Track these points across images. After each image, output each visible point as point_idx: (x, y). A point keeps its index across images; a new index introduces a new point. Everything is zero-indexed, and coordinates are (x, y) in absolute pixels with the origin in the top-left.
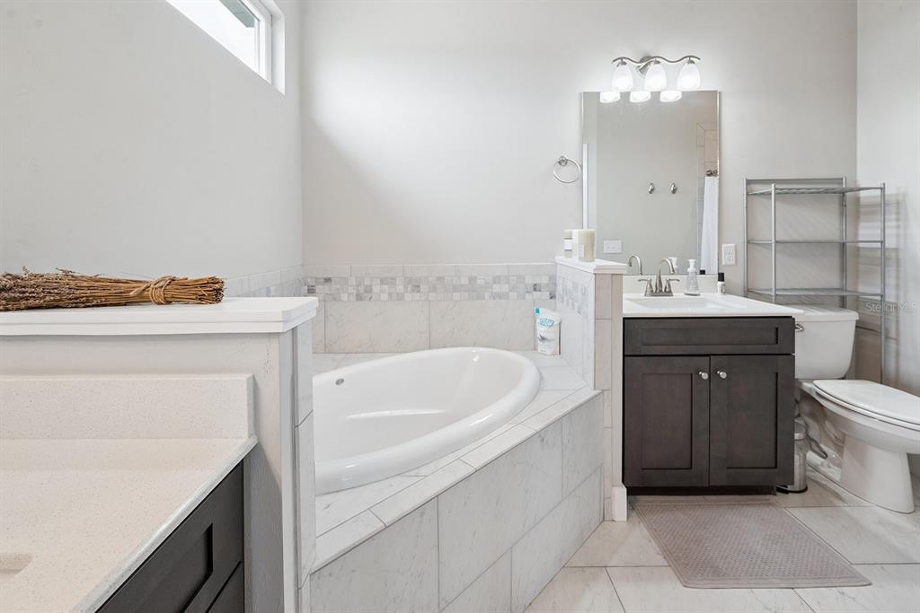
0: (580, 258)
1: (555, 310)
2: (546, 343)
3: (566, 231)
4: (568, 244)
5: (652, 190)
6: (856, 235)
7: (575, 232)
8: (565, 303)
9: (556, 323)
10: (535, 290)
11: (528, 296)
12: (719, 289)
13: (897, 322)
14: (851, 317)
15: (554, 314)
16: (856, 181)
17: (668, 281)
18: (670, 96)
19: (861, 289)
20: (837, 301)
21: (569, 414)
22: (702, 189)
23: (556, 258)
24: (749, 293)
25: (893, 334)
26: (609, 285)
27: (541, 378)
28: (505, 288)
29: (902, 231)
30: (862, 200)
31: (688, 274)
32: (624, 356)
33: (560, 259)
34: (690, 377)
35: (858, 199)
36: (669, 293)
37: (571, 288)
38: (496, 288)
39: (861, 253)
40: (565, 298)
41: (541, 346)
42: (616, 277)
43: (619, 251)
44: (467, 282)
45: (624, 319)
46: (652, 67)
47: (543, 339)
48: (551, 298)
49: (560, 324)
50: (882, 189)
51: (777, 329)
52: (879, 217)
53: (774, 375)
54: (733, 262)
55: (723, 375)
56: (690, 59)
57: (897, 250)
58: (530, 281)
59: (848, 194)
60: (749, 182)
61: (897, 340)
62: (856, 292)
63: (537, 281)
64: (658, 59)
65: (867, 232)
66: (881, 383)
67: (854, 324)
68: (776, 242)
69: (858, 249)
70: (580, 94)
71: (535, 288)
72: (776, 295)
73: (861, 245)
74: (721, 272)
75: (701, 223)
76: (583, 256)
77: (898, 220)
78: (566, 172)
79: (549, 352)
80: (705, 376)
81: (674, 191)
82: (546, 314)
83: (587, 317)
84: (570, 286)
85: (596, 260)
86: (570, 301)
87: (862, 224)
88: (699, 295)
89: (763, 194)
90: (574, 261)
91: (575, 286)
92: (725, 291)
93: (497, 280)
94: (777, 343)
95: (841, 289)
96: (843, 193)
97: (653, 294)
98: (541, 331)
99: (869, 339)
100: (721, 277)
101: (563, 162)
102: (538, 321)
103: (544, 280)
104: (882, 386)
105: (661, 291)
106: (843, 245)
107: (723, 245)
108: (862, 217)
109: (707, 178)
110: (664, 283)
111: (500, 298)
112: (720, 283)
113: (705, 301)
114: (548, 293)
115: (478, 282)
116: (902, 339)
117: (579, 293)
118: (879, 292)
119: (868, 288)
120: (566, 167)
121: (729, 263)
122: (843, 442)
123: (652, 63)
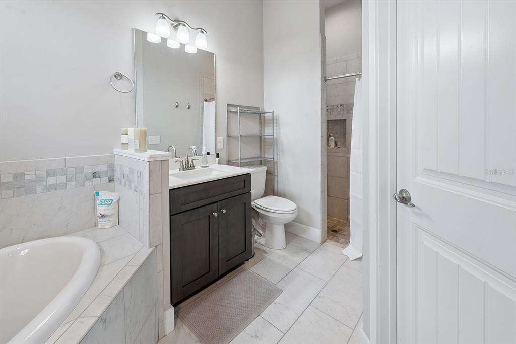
0: (136, 150)
1: (113, 191)
2: (106, 219)
3: (122, 129)
4: (124, 139)
5: (177, 106)
6: (264, 133)
7: (131, 130)
8: (123, 183)
9: (115, 201)
10: (94, 177)
11: (87, 184)
12: (217, 162)
13: (277, 169)
14: (264, 168)
15: (113, 194)
16: (263, 109)
17: (192, 160)
18: (191, 50)
19: (266, 156)
20: (259, 163)
21: (130, 281)
22: (202, 108)
23: (114, 150)
24: (229, 162)
25: (276, 174)
26: (158, 168)
27: (102, 253)
28: (62, 179)
29: (278, 131)
30: (266, 118)
31: (202, 155)
32: (170, 216)
33: (118, 150)
34: (208, 217)
35: (264, 117)
36: (193, 167)
37: (128, 173)
38: (51, 181)
39: (266, 140)
40: (123, 181)
41: (101, 223)
42: (164, 162)
43: (159, 142)
44: (11, 179)
45: (170, 190)
46: (181, 27)
47: (103, 216)
48: (110, 181)
49: (118, 201)
50: (273, 113)
51: (245, 180)
52: (272, 125)
53: (244, 204)
54: (222, 147)
55: (224, 211)
56: (202, 30)
57: (277, 139)
58: (89, 170)
59: (262, 115)
60: (228, 105)
61: (277, 176)
62: (264, 157)
63: (97, 170)
64: (184, 23)
65: (268, 131)
66: (274, 195)
67: (265, 172)
68: (240, 136)
69: (265, 139)
70: (132, 29)
71: (95, 175)
72: (241, 162)
73: (266, 137)
74: (218, 152)
75: (202, 126)
76: (138, 148)
77: (277, 127)
78: (120, 84)
79: (108, 225)
80: (216, 214)
81: (189, 108)
82: (105, 195)
83: (142, 194)
84: (127, 171)
85: (148, 150)
86: (128, 183)
87: (266, 128)
88: (208, 167)
89: (233, 112)
90: (131, 152)
91: (132, 171)
92: (220, 163)
93: (51, 173)
94: (245, 187)
95: (260, 157)
96: (260, 114)
97: (184, 169)
98: (101, 210)
99: (269, 177)
100: (218, 155)
101: (118, 76)
102: (98, 202)
103: (104, 168)
104: (274, 197)
105: (188, 166)
106: (260, 137)
107: (218, 138)
108: (266, 125)
109: (205, 102)
110: (190, 162)
111: (56, 189)
112: (217, 159)
113: (211, 170)
114: (107, 178)
115: (27, 177)
116: (278, 175)
117: (135, 175)
118: (272, 157)
119: (268, 155)
120: (121, 81)
121: (220, 147)
122: (265, 226)
123: (181, 25)
